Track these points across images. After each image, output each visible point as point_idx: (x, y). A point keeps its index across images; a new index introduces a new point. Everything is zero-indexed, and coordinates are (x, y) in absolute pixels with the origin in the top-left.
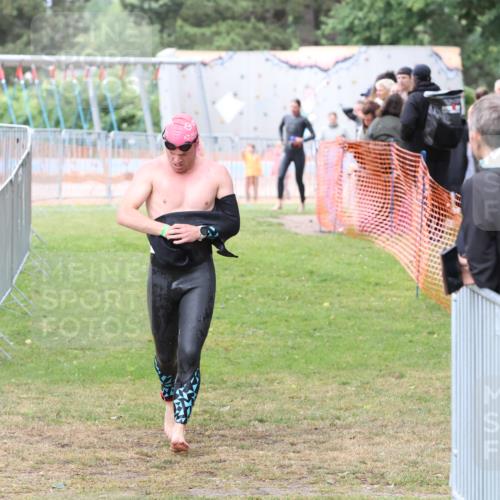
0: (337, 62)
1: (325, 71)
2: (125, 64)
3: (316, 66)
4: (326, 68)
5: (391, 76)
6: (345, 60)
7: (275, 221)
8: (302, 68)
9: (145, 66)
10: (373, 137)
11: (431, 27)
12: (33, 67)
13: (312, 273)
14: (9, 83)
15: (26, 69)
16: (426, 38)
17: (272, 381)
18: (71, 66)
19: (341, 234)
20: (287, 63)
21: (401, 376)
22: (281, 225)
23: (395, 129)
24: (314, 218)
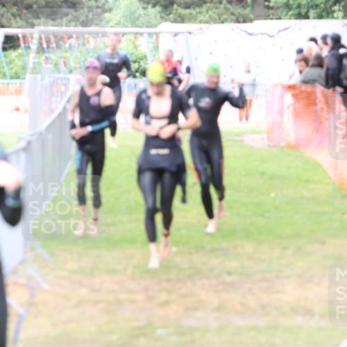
0: (280, 31)
1: (272, 37)
2: (136, 33)
3: (265, 34)
4: (272, 35)
5: (314, 40)
6: (285, 29)
7: (238, 138)
8: (256, 35)
9: (150, 35)
10: (305, 82)
11: (343, 7)
12: (74, 36)
13: (263, 174)
14: (58, 47)
15: (70, 37)
16: (341, 14)
17: (235, 247)
18: (100, 35)
19: (282, 147)
20: (246, 32)
21: (323, 243)
22: (242, 141)
23: (320, 76)
24: (265, 136)
